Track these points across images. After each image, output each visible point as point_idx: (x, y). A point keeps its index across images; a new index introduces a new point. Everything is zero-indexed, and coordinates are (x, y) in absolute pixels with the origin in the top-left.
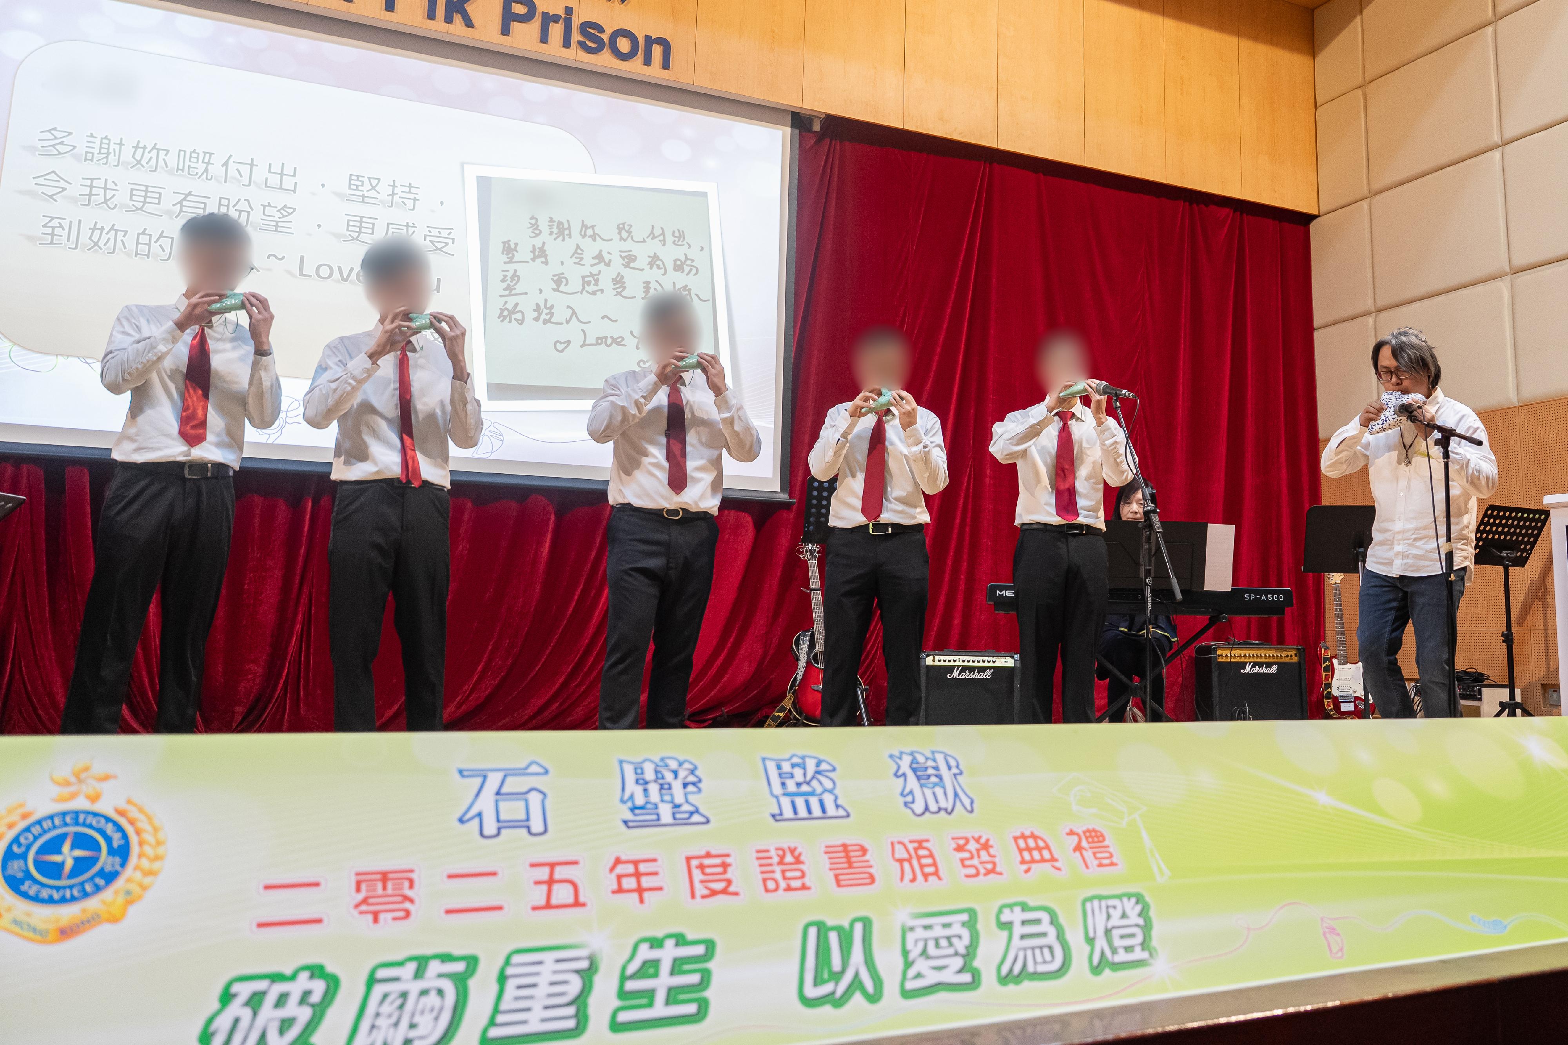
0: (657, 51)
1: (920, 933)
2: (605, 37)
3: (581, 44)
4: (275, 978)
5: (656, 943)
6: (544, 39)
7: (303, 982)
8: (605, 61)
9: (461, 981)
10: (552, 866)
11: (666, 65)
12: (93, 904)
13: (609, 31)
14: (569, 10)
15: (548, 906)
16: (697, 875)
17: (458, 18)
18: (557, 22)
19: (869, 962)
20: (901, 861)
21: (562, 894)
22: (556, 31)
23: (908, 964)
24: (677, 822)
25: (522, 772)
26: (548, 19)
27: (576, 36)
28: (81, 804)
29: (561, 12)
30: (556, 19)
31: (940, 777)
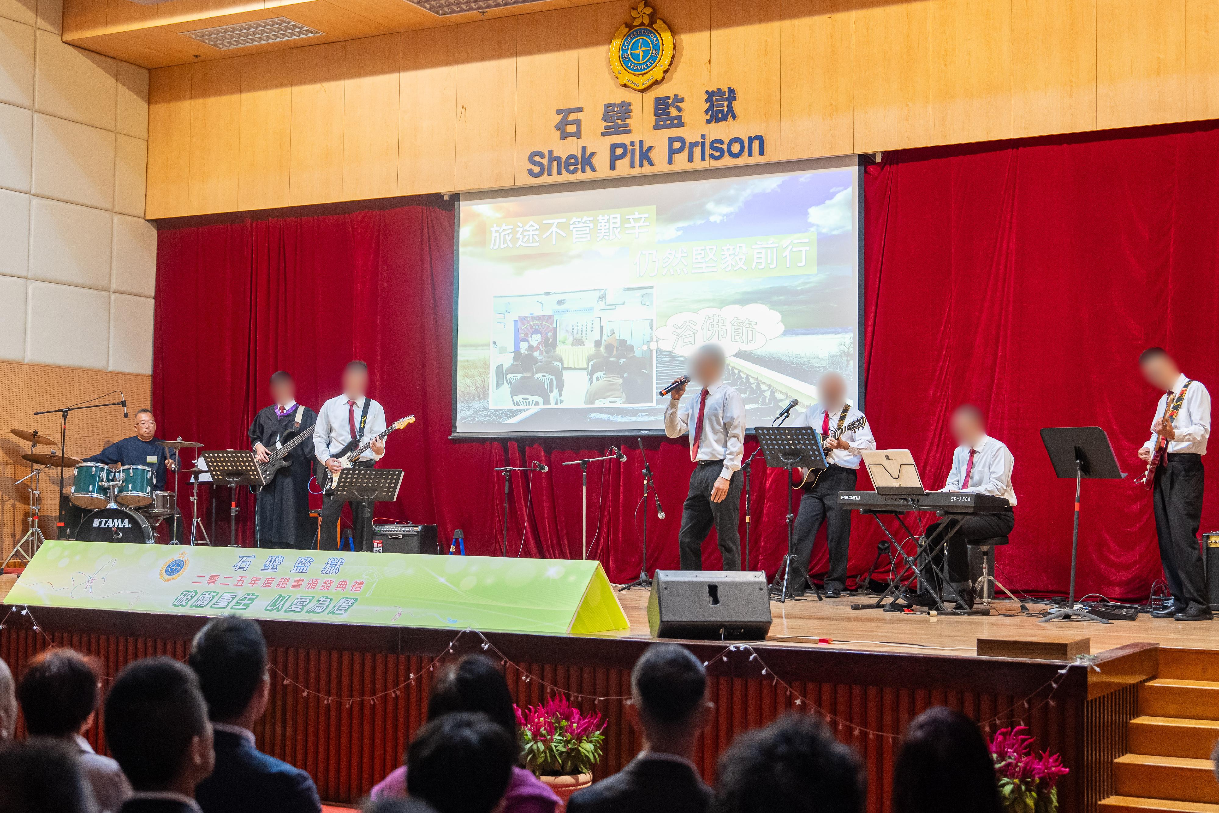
0: (756, 144)
1: (299, 600)
2: (725, 147)
3: (712, 156)
4: (189, 592)
5: (248, 594)
6: (691, 160)
7: (193, 593)
8: (727, 161)
9: (214, 596)
10: (242, 577)
11: (762, 153)
12: (173, 576)
13: (727, 141)
14: (704, 137)
15: (237, 585)
16: (266, 582)
17: (645, 162)
18: (697, 146)
19: (283, 605)
20: (309, 584)
21: (240, 583)
22: (697, 151)
23: (291, 606)
24: (272, 570)
25: (250, 557)
26: (693, 145)
27: (708, 151)
28: (181, 558)
29: (700, 140)
30: (696, 144)
31: (336, 565)
